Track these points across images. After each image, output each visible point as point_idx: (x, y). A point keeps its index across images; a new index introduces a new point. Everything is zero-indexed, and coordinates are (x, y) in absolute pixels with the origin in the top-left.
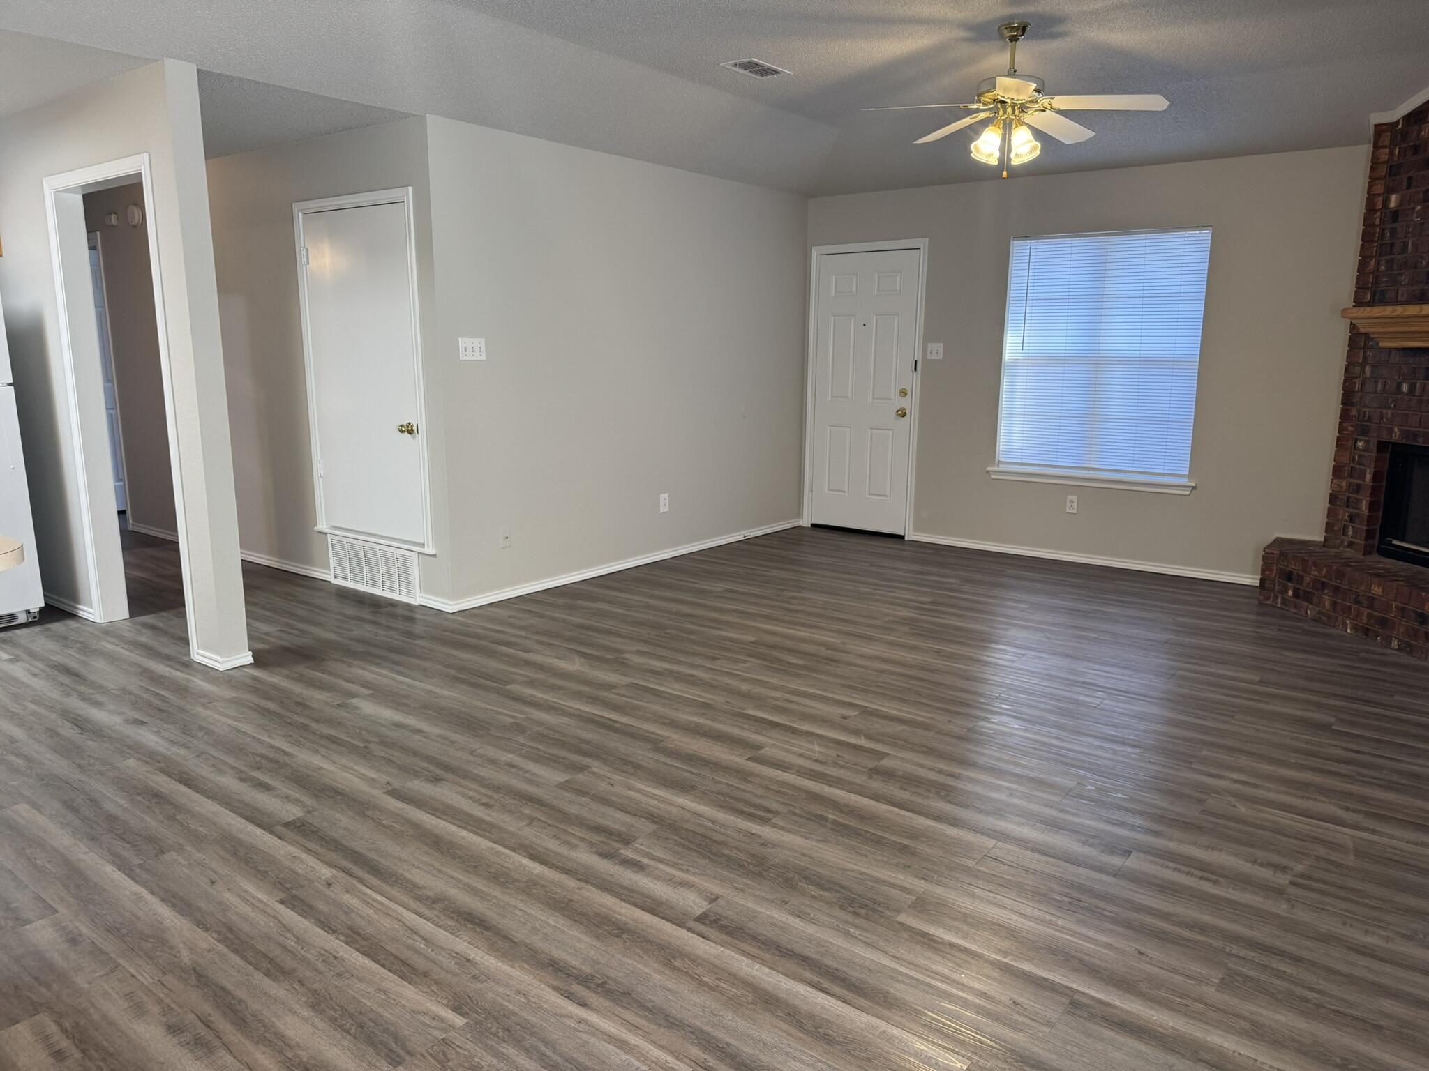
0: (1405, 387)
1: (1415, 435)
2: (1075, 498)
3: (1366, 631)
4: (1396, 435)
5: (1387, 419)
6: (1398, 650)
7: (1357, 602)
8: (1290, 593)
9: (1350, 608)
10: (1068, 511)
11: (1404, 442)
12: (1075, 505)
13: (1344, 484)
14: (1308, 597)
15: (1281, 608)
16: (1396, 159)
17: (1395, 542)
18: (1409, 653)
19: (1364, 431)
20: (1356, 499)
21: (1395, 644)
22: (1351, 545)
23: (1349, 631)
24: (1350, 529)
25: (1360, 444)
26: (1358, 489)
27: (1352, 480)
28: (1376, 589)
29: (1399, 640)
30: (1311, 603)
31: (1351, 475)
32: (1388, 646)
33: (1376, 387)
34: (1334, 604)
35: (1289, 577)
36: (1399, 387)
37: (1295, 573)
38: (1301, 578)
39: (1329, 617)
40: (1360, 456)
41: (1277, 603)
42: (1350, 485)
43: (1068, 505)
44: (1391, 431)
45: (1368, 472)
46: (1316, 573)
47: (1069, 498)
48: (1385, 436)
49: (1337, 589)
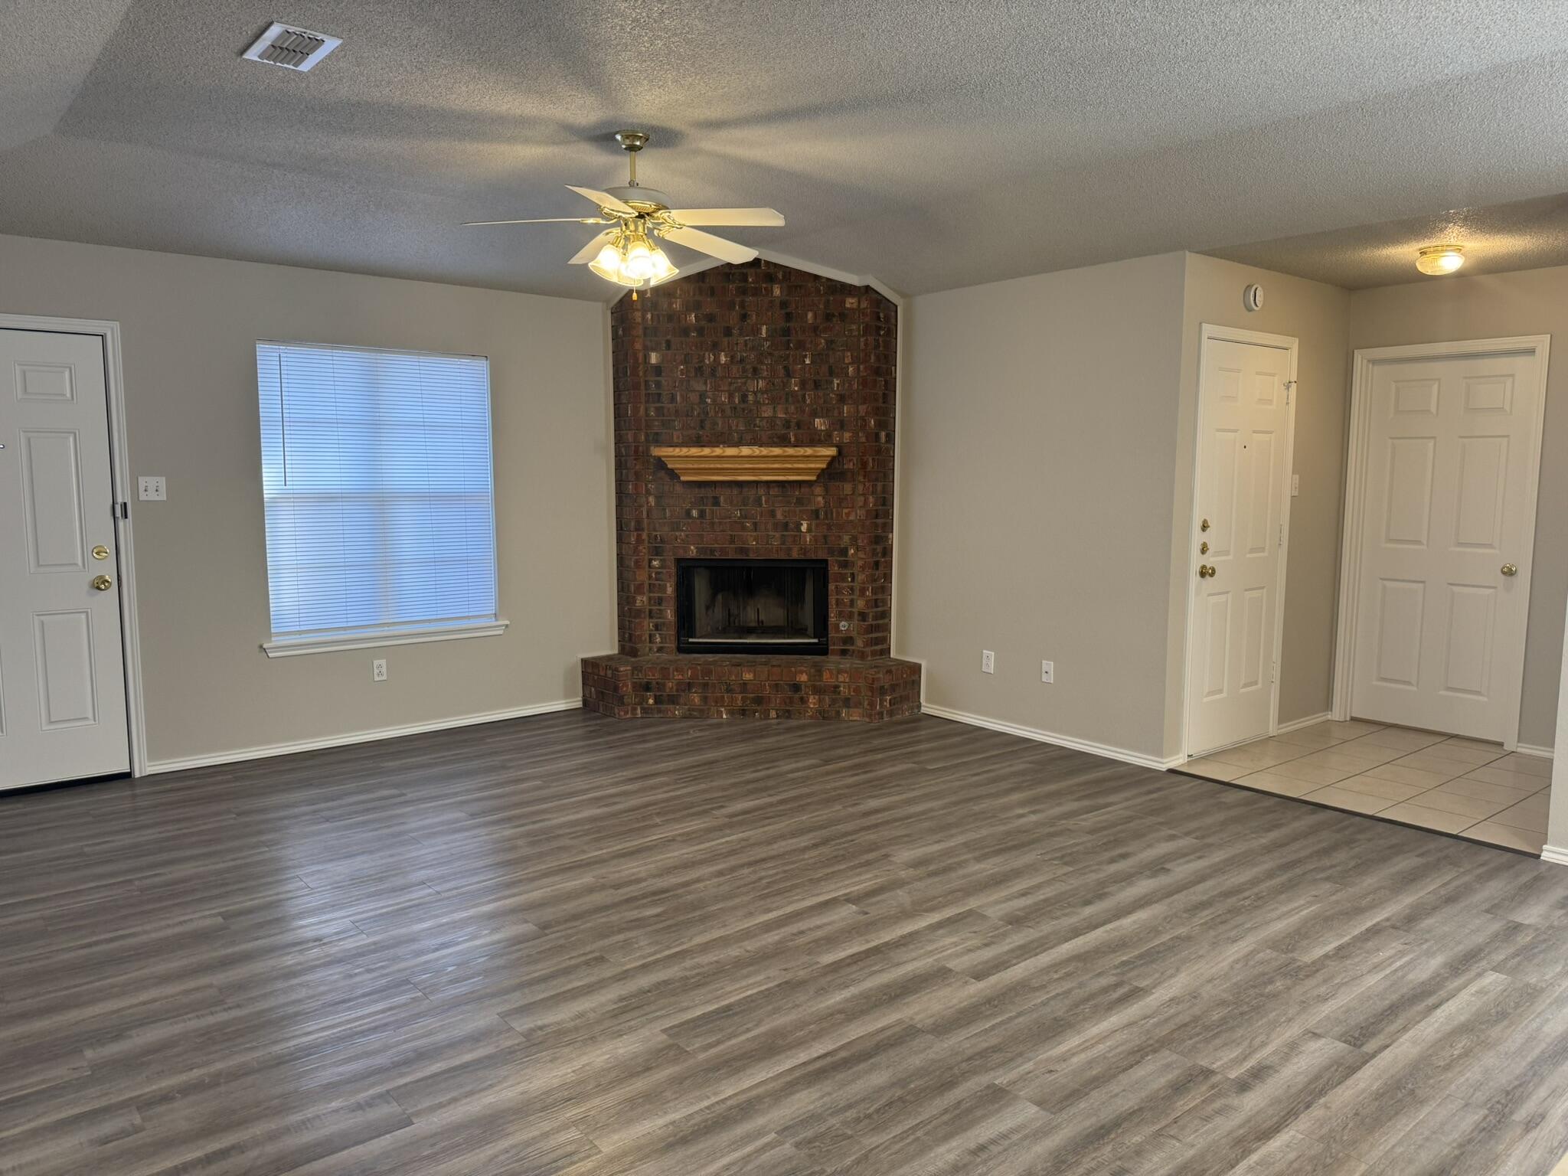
0: (695, 513)
1: (712, 551)
2: (383, 662)
3: (743, 712)
4: (693, 551)
5: (682, 540)
6: (778, 717)
7: (729, 691)
8: (651, 701)
9: (723, 697)
10: (377, 679)
11: (702, 557)
12: (384, 670)
13: (645, 599)
14: (673, 700)
15: (642, 718)
16: (650, 323)
17: (691, 640)
18: (789, 717)
19: (657, 552)
20: (660, 610)
21: (773, 714)
22: (660, 650)
23: (724, 716)
24: (658, 636)
25: (655, 563)
26: (660, 601)
27: (651, 595)
28: (747, 676)
29: (777, 710)
30: (678, 704)
31: (650, 591)
32: (767, 717)
33: (665, 514)
34: (705, 699)
35: (647, 687)
36: (688, 514)
37: (654, 682)
38: (661, 686)
39: (701, 711)
40: (657, 573)
41: (636, 714)
42: (650, 599)
43: (376, 671)
44: (686, 550)
45: (668, 585)
46: (680, 677)
47: (376, 663)
48: (681, 554)
49: (705, 685)
